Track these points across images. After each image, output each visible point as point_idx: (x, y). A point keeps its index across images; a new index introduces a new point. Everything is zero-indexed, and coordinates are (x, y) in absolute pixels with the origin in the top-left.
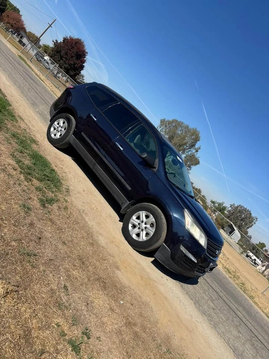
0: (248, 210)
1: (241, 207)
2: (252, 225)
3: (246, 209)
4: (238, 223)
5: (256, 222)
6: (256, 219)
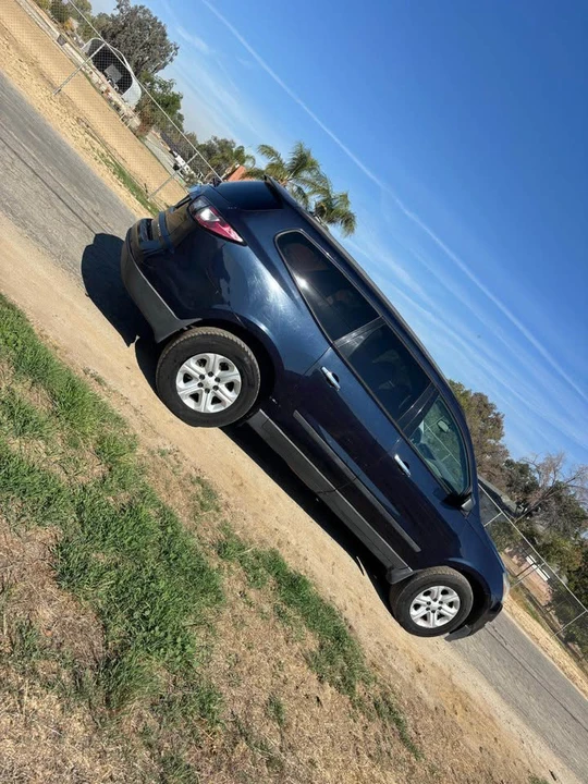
0: (160, 23)
1: (145, 12)
2: (165, 64)
3: (155, 19)
4: (135, 57)
5: (174, 57)
6: (176, 49)
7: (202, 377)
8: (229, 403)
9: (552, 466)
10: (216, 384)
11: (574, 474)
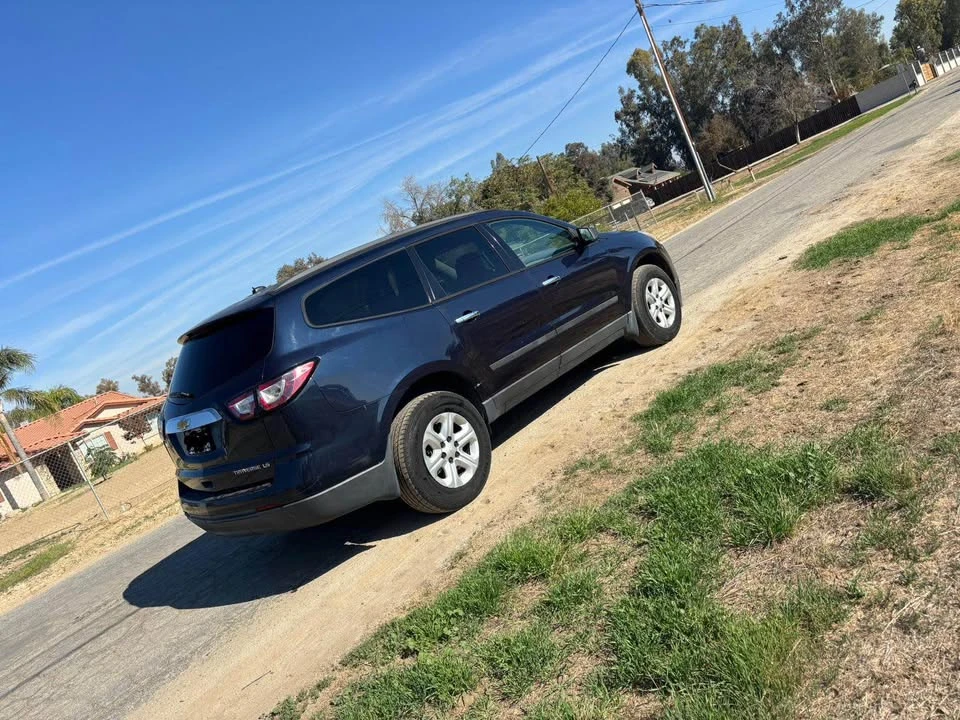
7: (444, 455)
8: (473, 434)
9: (396, 217)
10: (452, 442)
11: (410, 199)
